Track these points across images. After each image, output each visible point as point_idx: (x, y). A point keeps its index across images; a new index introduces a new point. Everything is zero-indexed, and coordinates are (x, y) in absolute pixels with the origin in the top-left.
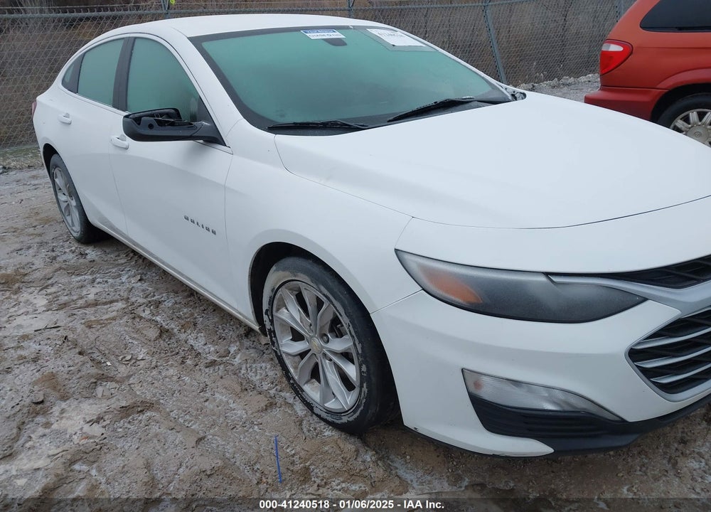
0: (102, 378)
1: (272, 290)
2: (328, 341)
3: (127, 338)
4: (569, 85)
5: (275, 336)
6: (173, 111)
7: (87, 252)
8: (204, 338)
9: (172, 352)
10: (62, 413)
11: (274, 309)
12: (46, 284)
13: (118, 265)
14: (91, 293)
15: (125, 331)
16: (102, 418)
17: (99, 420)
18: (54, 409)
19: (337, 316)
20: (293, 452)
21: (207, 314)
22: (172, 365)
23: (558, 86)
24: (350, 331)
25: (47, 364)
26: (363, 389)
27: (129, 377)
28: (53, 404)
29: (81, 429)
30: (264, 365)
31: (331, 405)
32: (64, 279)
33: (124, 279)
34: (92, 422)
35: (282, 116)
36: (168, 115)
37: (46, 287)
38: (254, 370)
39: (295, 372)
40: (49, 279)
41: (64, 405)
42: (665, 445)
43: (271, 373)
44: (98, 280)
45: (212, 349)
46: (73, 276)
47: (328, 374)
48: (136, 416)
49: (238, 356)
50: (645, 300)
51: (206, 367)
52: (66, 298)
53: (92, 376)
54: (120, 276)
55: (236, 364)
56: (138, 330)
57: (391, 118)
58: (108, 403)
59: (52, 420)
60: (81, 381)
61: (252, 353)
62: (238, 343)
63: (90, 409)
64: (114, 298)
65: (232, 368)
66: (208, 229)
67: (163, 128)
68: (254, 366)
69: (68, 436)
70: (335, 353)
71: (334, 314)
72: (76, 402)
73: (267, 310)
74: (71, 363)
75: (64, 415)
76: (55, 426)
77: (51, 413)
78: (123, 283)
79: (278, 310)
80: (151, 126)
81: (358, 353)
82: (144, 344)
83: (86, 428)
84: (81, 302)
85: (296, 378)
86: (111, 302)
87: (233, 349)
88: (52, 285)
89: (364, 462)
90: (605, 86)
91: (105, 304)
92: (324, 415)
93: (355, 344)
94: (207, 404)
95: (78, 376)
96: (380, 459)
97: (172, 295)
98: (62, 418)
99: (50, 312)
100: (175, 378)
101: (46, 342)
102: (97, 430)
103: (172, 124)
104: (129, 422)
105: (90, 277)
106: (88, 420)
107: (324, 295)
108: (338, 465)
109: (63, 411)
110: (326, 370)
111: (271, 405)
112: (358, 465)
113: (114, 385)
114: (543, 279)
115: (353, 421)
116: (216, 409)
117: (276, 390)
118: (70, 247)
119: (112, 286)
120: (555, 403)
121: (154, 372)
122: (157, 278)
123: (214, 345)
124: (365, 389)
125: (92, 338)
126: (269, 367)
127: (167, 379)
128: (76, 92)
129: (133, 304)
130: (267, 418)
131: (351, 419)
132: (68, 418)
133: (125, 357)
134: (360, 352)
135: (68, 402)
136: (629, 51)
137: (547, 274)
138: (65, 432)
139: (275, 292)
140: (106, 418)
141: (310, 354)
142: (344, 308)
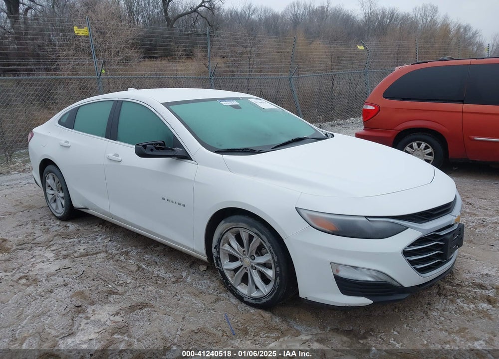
0: (111, 293)
1: (221, 234)
2: (254, 259)
3: (116, 272)
4: (341, 125)
5: (220, 260)
6: (162, 142)
7: (68, 225)
8: (164, 270)
9: (148, 278)
10: (94, 312)
11: (221, 245)
12: (49, 245)
13: (95, 232)
14: (82, 249)
15: (114, 268)
16: (119, 313)
17: (117, 314)
18: (88, 310)
19: (262, 244)
20: (237, 321)
21: (161, 257)
22: (150, 285)
23: (335, 125)
24: (270, 251)
25: (74, 287)
26: (277, 281)
27: (126, 292)
28: (87, 308)
29: (109, 318)
30: (205, 281)
31: (255, 294)
32: (61, 241)
33: (99, 240)
34: (114, 315)
35: (221, 146)
36: (160, 144)
37: (50, 246)
38: (200, 284)
39: (232, 280)
40: (51, 241)
41: (93, 307)
42: (421, 306)
43: (212, 285)
44: (82, 241)
45: (171, 275)
46: (66, 240)
47: (254, 277)
48: (138, 311)
49: (189, 278)
50: (407, 228)
51: (173, 284)
52: (66, 252)
53: (105, 292)
54: (96, 238)
55: (189, 281)
56: (124, 267)
57: (273, 147)
58: (120, 305)
59: (89, 315)
60: (99, 294)
61: (197, 275)
62: (187, 271)
63: (110, 309)
64: (97, 251)
65: (188, 284)
66: (179, 204)
67: (158, 151)
68: (200, 282)
69: (103, 322)
70: (259, 264)
71: (261, 242)
72: (100, 306)
73: (216, 246)
74: (89, 285)
75: (95, 312)
76: (92, 318)
77: (87, 312)
78: (99, 243)
79: (223, 245)
80: (152, 150)
81: (274, 262)
82: (128, 275)
83: (112, 318)
84: (76, 254)
85: (233, 283)
86: (96, 253)
87: (184, 274)
88: (53, 245)
89: (276, 322)
90: (367, 128)
91: (93, 254)
92: (251, 301)
93: (273, 257)
94: (179, 302)
95: (96, 292)
96: (284, 321)
97: (134, 248)
98: (95, 314)
99: (58, 260)
100: (154, 291)
101: (66, 276)
102: (118, 318)
103: (163, 149)
104: (136, 314)
105: (77, 240)
106: (111, 314)
107: (255, 233)
108: (262, 325)
109: (94, 311)
110: (253, 275)
111: (218, 300)
112: (273, 324)
113: (118, 296)
114: (365, 219)
115: (269, 300)
116: (186, 304)
117: (217, 293)
118: (55, 223)
119: (93, 244)
120: (372, 277)
121: (140, 289)
122: (120, 239)
123: (171, 273)
124: (278, 280)
125: (95, 272)
126: (209, 282)
127: (149, 292)
128: (72, 128)
129: (111, 254)
130: (217, 306)
131: (268, 300)
132: (99, 314)
133: (118, 282)
134: (276, 261)
135: (95, 306)
136: (378, 109)
137: (366, 217)
138: (100, 320)
139: (222, 235)
140: (121, 312)
141: (242, 268)
142: (268, 238)
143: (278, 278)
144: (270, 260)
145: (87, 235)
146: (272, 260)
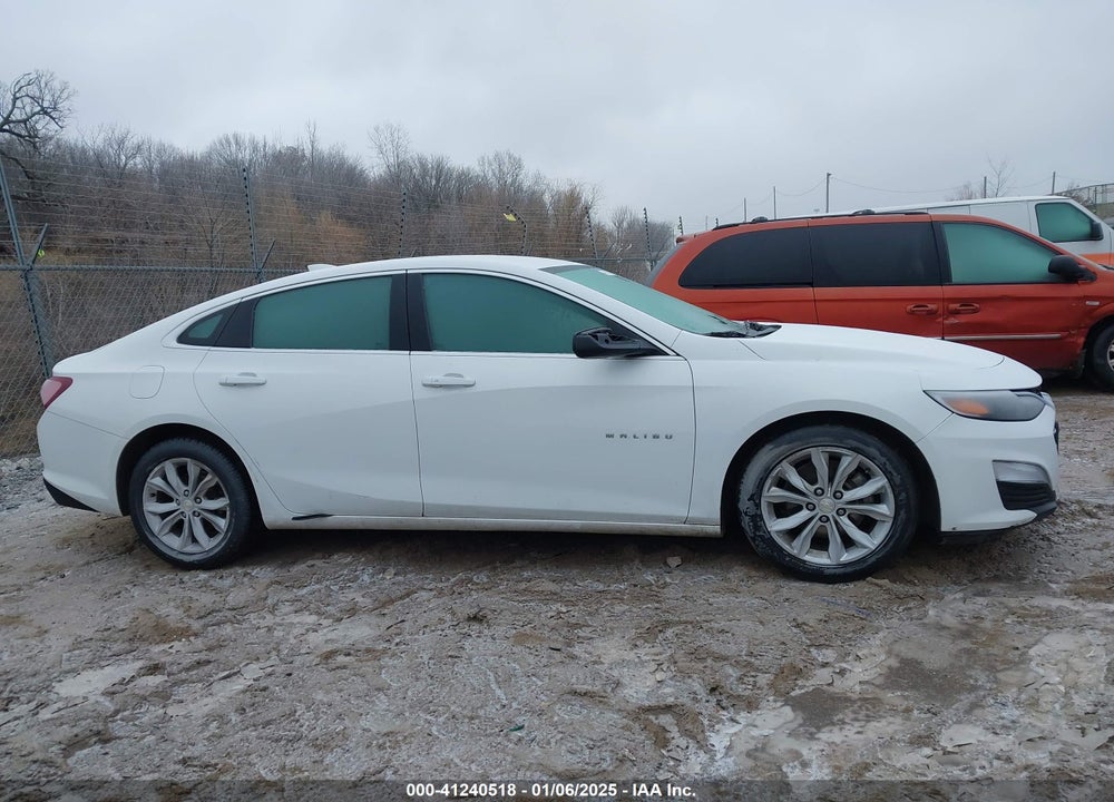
2: (841, 496)
3: (514, 603)
8: (598, 583)
11: (765, 490)
13: (347, 565)
14: (356, 597)
16: (636, 645)
18: (575, 654)
19: (865, 463)
24: (884, 470)
26: (899, 517)
32: (287, 595)
39: (793, 547)
40: (265, 599)
41: (578, 650)
44: (333, 587)
49: (669, 579)
53: (562, 625)
55: (678, 583)
62: (649, 573)
64: (405, 592)
67: (614, 342)
71: (861, 461)
72: (585, 645)
73: (751, 496)
74: (519, 623)
77: (580, 657)
79: (769, 489)
80: (606, 341)
81: (893, 487)
85: (795, 552)
86: (407, 595)
91: (402, 598)
92: (841, 571)
93: (890, 480)
95: (548, 629)
103: (619, 339)
104: (664, 640)
107: (847, 448)
110: (842, 524)
114: (1011, 393)
123: (621, 583)
124: (902, 515)
127: (628, 613)
128: (249, 346)
129: (440, 589)
131: (881, 555)
134: (897, 484)
135: (577, 647)
139: (767, 472)
141: (815, 520)
142: (879, 450)
143: (902, 512)
144: (883, 487)
145: (335, 572)
146: (887, 485)
